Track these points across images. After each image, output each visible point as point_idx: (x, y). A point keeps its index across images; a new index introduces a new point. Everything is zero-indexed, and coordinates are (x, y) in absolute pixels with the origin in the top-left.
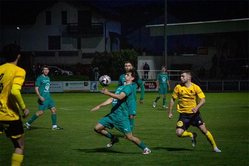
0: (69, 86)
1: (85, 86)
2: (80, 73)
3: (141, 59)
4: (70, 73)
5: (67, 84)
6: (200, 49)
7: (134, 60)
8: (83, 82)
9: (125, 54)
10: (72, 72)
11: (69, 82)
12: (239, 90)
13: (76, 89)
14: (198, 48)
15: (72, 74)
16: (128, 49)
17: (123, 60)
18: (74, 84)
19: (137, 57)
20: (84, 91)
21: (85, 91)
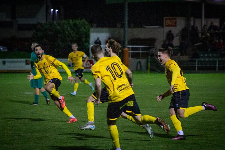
0: (7, 64)
1: (26, 64)
2: (17, 48)
3: (94, 32)
4: (3, 49)
5: (4, 63)
6: (166, 19)
7: (86, 33)
8: (24, 60)
9: (75, 25)
10: (6, 48)
11: (7, 60)
12: (217, 70)
13: (16, 69)
14: (165, 18)
15: (6, 50)
16: (78, 20)
17: (73, 33)
18: (13, 62)
19: (89, 29)
20: (24, 71)
21: (26, 71)
